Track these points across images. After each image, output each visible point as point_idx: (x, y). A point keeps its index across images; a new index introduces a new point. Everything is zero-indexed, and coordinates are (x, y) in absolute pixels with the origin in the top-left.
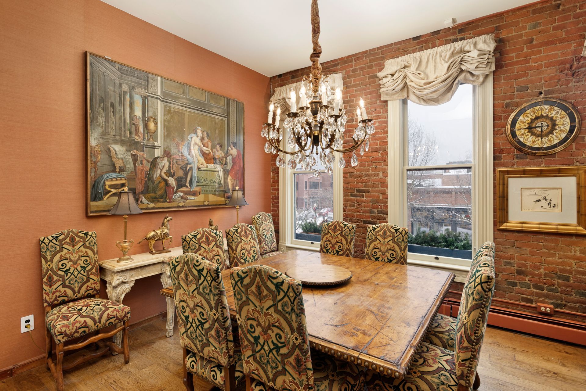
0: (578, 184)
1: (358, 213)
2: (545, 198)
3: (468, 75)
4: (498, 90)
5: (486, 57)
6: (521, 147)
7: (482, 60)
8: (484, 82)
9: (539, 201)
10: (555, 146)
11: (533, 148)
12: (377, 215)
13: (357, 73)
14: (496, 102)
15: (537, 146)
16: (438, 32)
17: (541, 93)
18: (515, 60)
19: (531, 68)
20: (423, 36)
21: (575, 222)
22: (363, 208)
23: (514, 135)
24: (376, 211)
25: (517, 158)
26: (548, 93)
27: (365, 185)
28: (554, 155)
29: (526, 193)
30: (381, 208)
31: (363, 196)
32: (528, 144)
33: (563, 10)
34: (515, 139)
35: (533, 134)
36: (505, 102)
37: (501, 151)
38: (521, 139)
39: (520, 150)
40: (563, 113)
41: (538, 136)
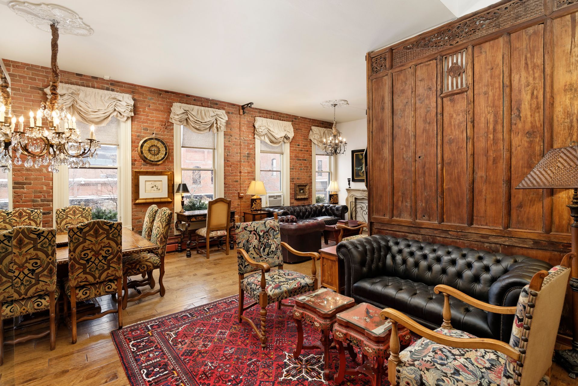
0: (168, 179)
1: (18, 203)
2: (155, 186)
3: (119, 114)
4: (134, 126)
5: (130, 107)
6: (145, 159)
7: (128, 109)
8: (127, 120)
9: (153, 187)
10: (159, 161)
11: (150, 161)
12: (41, 203)
13: (16, 79)
14: (133, 133)
15: (152, 160)
16: (96, 78)
17: (153, 134)
18: (142, 113)
19: (149, 120)
20: (84, 75)
21: (167, 196)
22: (23, 198)
23: (142, 152)
24: (39, 200)
25: (143, 165)
26: (156, 134)
27: (25, 178)
28: (159, 165)
29: (148, 183)
30: (45, 197)
31: (23, 188)
32: (148, 158)
33: (162, 97)
34: (143, 155)
35: (151, 153)
36: (137, 134)
37: (135, 160)
38: (145, 155)
39: (144, 161)
40: (163, 145)
41: (153, 155)
